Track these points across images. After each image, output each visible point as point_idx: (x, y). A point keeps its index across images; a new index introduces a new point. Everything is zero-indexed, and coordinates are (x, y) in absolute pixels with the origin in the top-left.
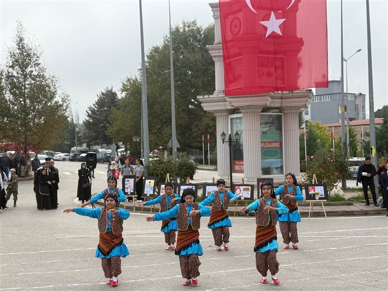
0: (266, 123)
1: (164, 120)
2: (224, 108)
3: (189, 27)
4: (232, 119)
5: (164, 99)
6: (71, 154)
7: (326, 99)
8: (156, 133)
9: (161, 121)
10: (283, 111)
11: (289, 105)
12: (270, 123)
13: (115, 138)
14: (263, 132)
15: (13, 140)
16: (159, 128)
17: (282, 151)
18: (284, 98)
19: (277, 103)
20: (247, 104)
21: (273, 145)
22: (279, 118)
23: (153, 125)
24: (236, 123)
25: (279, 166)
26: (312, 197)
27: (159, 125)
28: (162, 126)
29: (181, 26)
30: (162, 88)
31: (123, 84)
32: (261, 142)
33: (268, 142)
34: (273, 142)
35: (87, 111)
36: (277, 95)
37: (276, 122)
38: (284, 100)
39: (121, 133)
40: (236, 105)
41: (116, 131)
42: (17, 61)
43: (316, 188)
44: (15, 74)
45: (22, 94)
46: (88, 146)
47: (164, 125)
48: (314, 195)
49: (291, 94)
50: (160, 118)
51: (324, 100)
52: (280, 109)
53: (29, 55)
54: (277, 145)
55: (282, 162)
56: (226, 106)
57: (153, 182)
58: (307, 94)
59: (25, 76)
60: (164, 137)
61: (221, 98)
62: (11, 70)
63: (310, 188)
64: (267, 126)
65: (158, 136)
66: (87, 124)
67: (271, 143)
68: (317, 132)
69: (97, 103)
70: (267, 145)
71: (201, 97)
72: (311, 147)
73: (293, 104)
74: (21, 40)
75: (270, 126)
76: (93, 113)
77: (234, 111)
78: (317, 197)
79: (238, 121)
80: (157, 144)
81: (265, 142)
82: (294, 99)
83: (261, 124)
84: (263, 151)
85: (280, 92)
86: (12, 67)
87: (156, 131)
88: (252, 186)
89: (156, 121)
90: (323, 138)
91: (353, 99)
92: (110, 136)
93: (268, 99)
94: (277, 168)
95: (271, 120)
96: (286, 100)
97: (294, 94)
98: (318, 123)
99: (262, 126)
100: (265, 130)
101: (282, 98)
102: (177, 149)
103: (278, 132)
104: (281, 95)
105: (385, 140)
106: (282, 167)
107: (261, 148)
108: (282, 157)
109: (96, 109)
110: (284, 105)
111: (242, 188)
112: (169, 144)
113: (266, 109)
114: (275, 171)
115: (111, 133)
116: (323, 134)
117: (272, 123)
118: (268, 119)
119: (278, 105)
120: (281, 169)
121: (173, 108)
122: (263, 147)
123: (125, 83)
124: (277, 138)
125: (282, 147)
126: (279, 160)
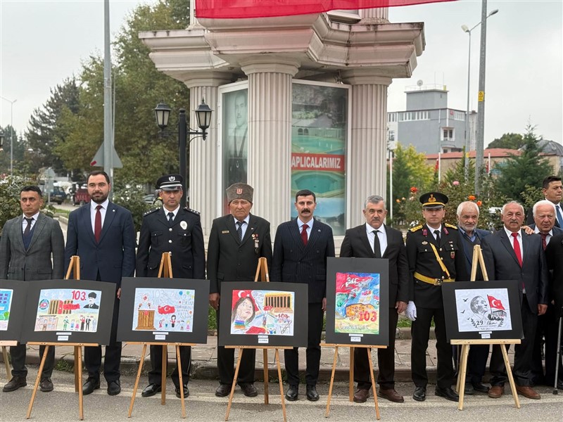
0: (309, 108)
1: (152, 133)
2: (205, 66)
4: (226, 96)
5: (153, 95)
7: (422, 118)
8: (139, 155)
9: (148, 134)
10: (350, 80)
11: (364, 62)
12: (317, 107)
13: (68, 160)
14: (300, 131)
16: (144, 147)
17: (344, 178)
18: (354, 46)
19: (337, 57)
20: (256, 48)
21: (325, 163)
22: (340, 99)
23: (133, 140)
24: (236, 106)
25: (336, 214)
27: (144, 140)
28: (149, 142)
30: (150, 77)
31: (84, 67)
32: (294, 155)
33: (310, 155)
34: (323, 156)
35: (32, 116)
36: (337, 34)
37: (333, 107)
38: (353, 49)
39: (78, 152)
40: (228, 51)
41: (70, 149)
47: (152, 141)
49: (373, 35)
50: (145, 130)
51: (418, 118)
52: (345, 74)
54: (333, 163)
55: (344, 205)
56: (210, 60)
58: (411, 34)
60: (151, 162)
61: (199, 40)
64: (311, 114)
65: (141, 160)
66: (32, 136)
67: (318, 156)
68: (409, 165)
70: (309, 162)
71: (150, 35)
72: (400, 187)
73: (376, 62)
75: (317, 116)
79: (240, 100)
80: (139, 173)
81: (303, 155)
82: (379, 48)
83: (296, 108)
84: (298, 177)
85: (344, 27)
87: (137, 151)
89: (139, 133)
90: (418, 175)
91: (463, 120)
92: (59, 157)
93: (312, 36)
95: (319, 100)
96: (360, 49)
97: (379, 35)
98: (410, 150)
99: (297, 113)
100: (305, 123)
101: (348, 44)
103: (338, 130)
104: (346, 36)
105: (530, 177)
106: (342, 219)
107: (293, 168)
108: (343, 194)
109: (48, 113)
110: (353, 63)
115: (61, 152)
116: (419, 169)
117: (323, 107)
118: (315, 99)
119: (339, 62)
120: (340, 223)
122: (299, 168)
123: (88, 66)
124: (334, 147)
125: (343, 169)
126: (337, 200)
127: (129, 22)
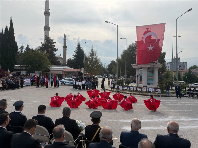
0: (149, 72)
2: (138, 67)
3: (134, 45)
4: (140, 70)
6: (104, 76)
7: (175, 64)
15: (89, 73)
19: (152, 67)
20: (143, 67)
22: (153, 71)
26: (157, 92)
29: (132, 44)
32: (147, 76)
40: (141, 67)
42: (91, 55)
43: (158, 89)
44: (91, 58)
45: (92, 63)
46: (108, 74)
48: (158, 91)
52: (153, 68)
53: (94, 53)
54: (152, 77)
57: (117, 85)
58: (161, 64)
59: (93, 58)
62: (90, 57)
63: (157, 89)
66: (108, 69)
67: (150, 77)
69: (110, 64)
71: (132, 64)
74: (92, 50)
76: (109, 66)
77: (141, 68)
78: (159, 92)
79: (142, 71)
83: (147, 72)
84: (148, 79)
85: (153, 64)
86: (90, 56)
88: (141, 88)
91: (183, 64)
93: (149, 65)
94: (152, 83)
95: (150, 71)
100: (149, 73)
101: (154, 65)
102: (127, 77)
106: (153, 83)
108: (153, 80)
110: (154, 67)
111: (139, 88)
112: (125, 75)
113: (149, 68)
114: (151, 84)
117: (151, 72)
119: (153, 67)
120: (153, 84)
121: (126, 67)
124: (152, 75)
125: (153, 78)
126: (152, 81)
127: (123, 53)
